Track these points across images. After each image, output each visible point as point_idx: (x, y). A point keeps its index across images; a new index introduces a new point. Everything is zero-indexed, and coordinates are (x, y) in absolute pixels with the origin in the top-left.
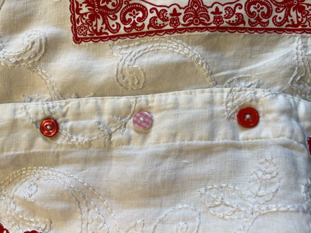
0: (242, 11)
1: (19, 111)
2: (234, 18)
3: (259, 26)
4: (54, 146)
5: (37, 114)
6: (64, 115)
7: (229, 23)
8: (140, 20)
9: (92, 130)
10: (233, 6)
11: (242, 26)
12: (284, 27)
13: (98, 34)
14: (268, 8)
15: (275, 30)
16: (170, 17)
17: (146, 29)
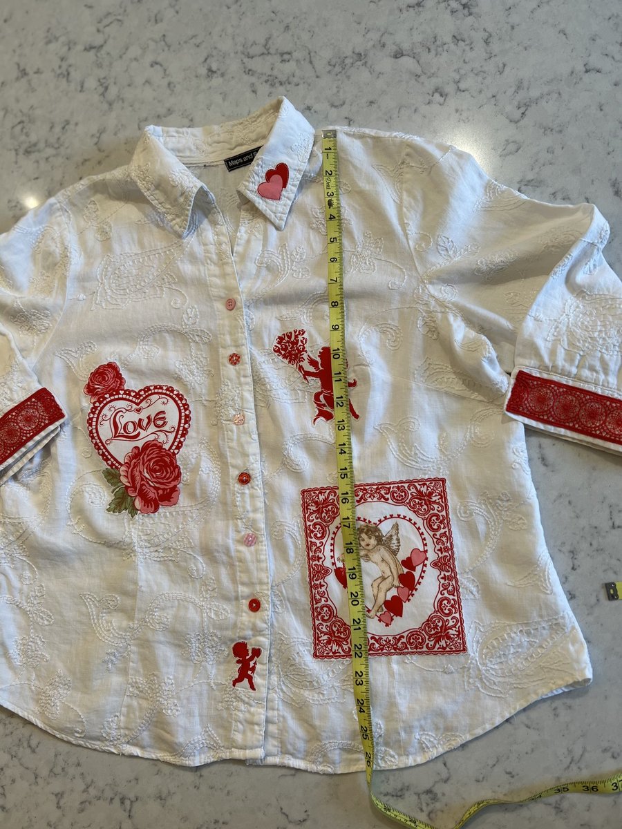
0: (323, 602)
1: (254, 457)
2: (318, 597)
3: (316, 614)
4: (234, 482)
5: (253, 470)
6: (252, 487)
7: (315, 594)
8: (315, 535)
9: (244, 507)
10: (326, 596)
11: (314, 602)
12: (317, 631)
13: (307, 507)
14: (327, 620)
15: (314, 625)
16: (316, 555)
17: (309, 539)
